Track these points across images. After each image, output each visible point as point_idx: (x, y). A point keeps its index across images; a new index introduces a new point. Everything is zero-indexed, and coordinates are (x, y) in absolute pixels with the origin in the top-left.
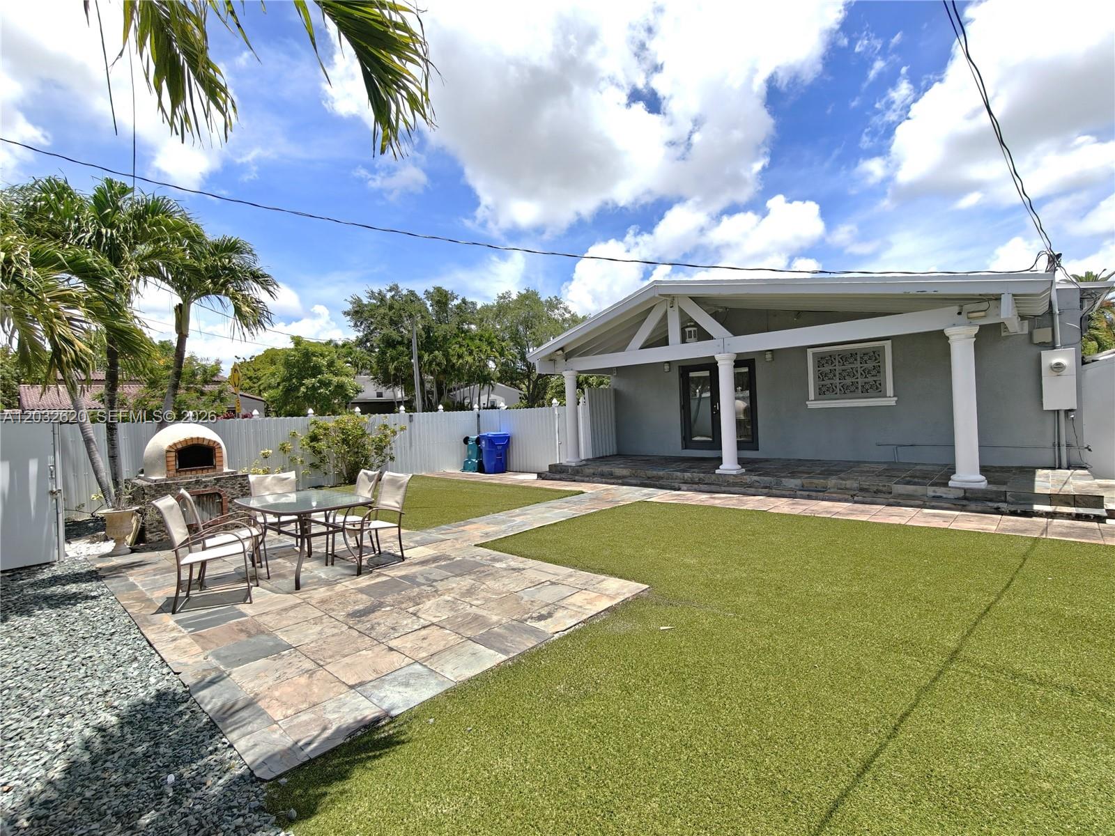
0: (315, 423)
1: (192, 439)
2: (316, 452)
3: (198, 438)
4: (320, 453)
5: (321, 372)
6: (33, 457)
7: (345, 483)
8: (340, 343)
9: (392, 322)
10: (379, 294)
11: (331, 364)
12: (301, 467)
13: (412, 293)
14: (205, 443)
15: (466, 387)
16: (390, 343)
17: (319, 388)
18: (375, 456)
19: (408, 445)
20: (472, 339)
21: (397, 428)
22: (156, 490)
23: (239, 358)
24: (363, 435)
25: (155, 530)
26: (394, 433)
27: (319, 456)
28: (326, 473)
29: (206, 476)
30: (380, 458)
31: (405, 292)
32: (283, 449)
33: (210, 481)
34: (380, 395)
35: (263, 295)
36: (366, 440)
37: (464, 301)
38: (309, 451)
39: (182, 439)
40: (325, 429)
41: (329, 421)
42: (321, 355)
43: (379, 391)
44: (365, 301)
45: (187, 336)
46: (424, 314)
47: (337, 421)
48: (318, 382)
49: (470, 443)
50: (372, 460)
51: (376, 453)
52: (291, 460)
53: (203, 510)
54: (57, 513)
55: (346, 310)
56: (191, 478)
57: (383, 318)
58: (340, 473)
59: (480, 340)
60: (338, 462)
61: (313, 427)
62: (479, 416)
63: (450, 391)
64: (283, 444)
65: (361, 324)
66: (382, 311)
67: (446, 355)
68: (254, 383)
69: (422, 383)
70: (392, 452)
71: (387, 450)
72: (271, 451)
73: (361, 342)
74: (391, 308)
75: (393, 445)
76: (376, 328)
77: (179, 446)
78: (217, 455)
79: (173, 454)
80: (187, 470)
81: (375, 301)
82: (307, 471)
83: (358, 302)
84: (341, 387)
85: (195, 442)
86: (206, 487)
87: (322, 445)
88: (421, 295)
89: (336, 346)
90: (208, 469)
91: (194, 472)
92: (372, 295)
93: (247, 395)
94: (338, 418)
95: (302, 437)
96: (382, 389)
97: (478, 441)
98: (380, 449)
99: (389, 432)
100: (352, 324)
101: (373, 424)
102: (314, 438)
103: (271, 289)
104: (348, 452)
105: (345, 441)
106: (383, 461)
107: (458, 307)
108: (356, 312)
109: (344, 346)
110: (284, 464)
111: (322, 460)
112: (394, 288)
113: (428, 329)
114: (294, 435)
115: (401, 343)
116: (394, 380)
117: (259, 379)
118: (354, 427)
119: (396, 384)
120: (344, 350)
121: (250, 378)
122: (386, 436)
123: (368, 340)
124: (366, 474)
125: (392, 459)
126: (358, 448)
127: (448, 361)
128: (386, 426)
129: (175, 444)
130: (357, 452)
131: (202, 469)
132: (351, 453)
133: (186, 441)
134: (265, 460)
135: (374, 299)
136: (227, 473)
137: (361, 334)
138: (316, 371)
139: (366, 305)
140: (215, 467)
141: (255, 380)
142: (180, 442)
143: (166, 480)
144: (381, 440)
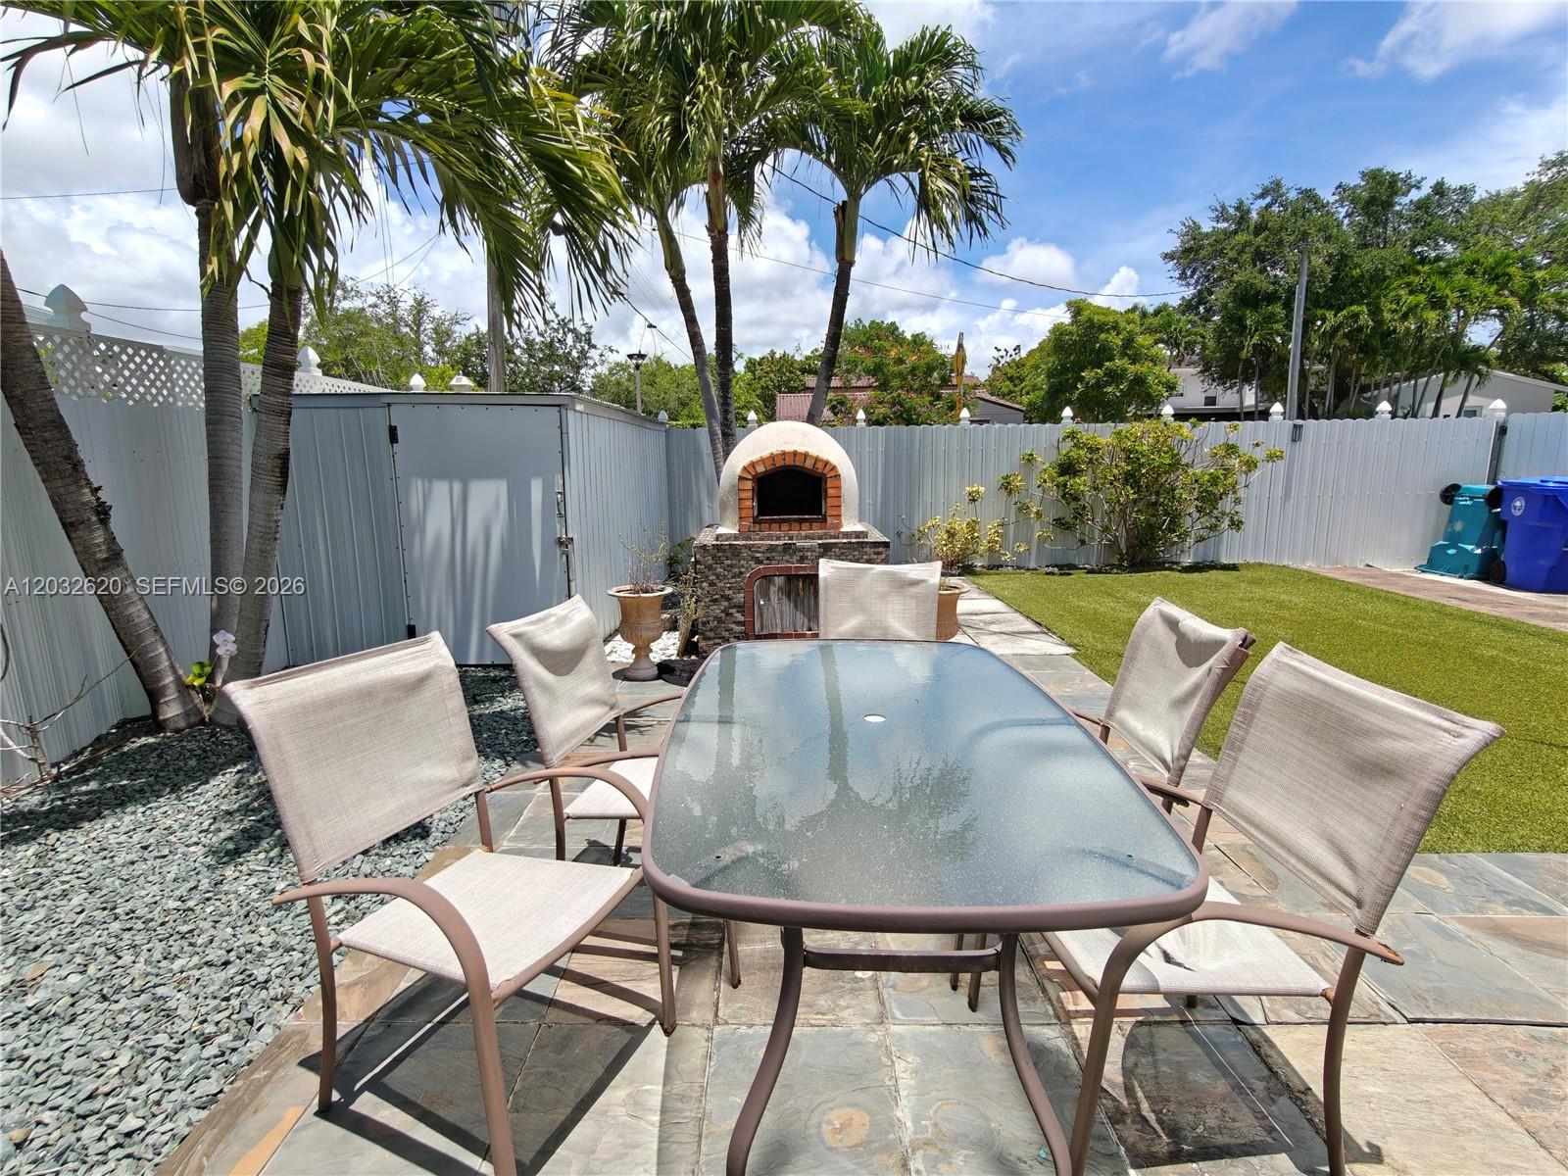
0: (1072, 435)
1: (784, 453)
2: (1071, 497)
3: (795, 453)
4: (1076, 499)
5: (1111, 359)
6: (536, 475)
7: (1120, 567)
8: (1151, 310)
9: (1259, 256)
10: (1237, 208)
11: (1129, 342)
12: (1037, 525)
13: (1309, 195)
14: (809, 464)
15: (1407, 379)
16: (1249, 298)
17: (1107, 384)
18: (1196, 515)
19: (1279, 492)
20: (1445, 273)
21: (1259, 454)
22: (714, 557)
23: (999, 350)
24: (1175, 465)
25: (712, 634)
26: (1251, 465)
27: (1073, 505)
28: (1083, 542)
29: (806, 537)
30: (1207, 521)
31: (1293, 195)
32: (1007, 486)
33: (810, 549)
34: (1211, 401)
35: (988, 160)
36: (1180, 479)
37: (1439, 189)
38: (1054, 493)
39: (766, 453)
40: (1091, 450)
41: (1103, 434)
42: (1115, 328)
43: (1211, 393)
44: (1206, 227)
45: (851, 264)
46: (1328, 232)
47: (1119, 433)
48: (1106, 375)
49: (1463, 501)
50: (1187, 522)
51: (1199, 510)
52: (1020, 510)
53: (796, 607)
54: (569, 581)
55: (1168, 250)
56: (778, 538)
57: (1241, 252)
58: (1113, 545)
59: (1471, 272)
60: (1110, 520)
61: (1069, 443)
62: (1502, 431)
63: (1365, 389)
64: (1008, 477)
65: (1193, 273)
66: (1241, 238)
67: (1376, 311)
68: (1015, 386)
69: (1303, 375)
70: (1239, 508)
71: (1227, 505)
72: (982, 489)
73: (1188, 307)
74: (1259, 229)
75: (1241, 493)
76: (1220, 278)
77: (761, 469)
78: (831, 492)
79: (749, 485)
80: (774, 521)
81: (1226, 225)
82: (1049, 532)
83: (1193, 231)
84: (1139, 381)
85: (789, 462)
86: (802, 559)
87: (1082, 483)
88: (1327, 195)
89: (1144, 314)
90: (811, 521)
91: (785, 527)
92: (1222, 215)
93: (1002, 402)
94: (1121, 426)
95: (1046, 461)
96: (1217, 391)
97: (1496, 497)
98: (1209, 500)
99: (1235, 462)
100: (1177, 274)
101: (1200, 443)
102: (1068, 468)
103: (1005, 142)
104: (1135, 501)
105: (1130, 478)
106: (1213, 528)
107: (1422, 205)
108: (1187, 251)
109: (1157, 312)
110: (1007, 515)
111: (1079, 514)
112: (1273, 190)
113: (1340, 262)
114: (1030, 460)
115: (1272, 298)
116: (1244, 371)
117: (1022, 380)
118: (1155, 449)
119: (1247, 380)
120: (1156, 321)
121: (1011, 379)
122: (1228, 471)
123: (1200, 303)
124: (1172, 624)
125: (1237, 525)
126: (1158, 494)
127: (1379, 323)
128: (1231, 449)
129: (753, 464)
130: (1155, 504)
131: (801, 522)
132: (1140, 505)
133: (772, 457)
134: (972, 506)
135: (1225, 220)
136: (847, 535)
137: (1189, 292)
138: (1104, 354)
139: (1207, 235)
140: (825, 520)
141: (1016, 382)
142: (762, 460)
143: (736, 538)
144: (1214, 481)
